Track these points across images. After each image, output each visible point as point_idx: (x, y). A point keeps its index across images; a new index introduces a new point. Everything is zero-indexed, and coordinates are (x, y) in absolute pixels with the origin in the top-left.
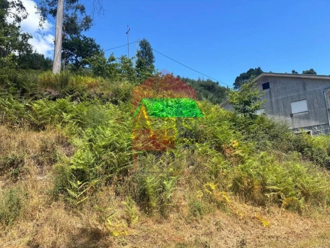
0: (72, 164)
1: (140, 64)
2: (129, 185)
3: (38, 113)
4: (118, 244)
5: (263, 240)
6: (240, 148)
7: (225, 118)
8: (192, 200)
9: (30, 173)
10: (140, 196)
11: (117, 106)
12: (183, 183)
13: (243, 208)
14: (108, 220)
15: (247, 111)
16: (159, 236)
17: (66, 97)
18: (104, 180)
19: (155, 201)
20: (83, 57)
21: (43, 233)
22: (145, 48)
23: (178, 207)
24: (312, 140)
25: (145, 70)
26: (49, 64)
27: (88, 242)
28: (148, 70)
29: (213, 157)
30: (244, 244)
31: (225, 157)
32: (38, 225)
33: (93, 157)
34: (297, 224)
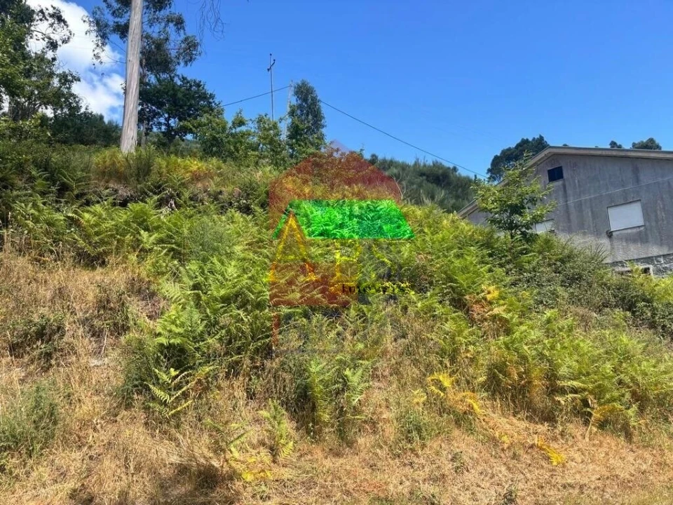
0: (159, 334)
1: (295, 132)
2: (274, 377)
3: (92, 231)
4: (253, 497)
5: (552, 493)
6: (502, 302)
7: (471, 241)
8: (403, 410)
9: (76, 353)
10: (297, 400)
11: (250, 217)
12: (385, 374)
13: (508, 426)
14: (233, 449)
15: (517, 227)
16: (336, 483)
17: (148, 200)
18: (223, 366)
19: (327, 411)
20: (180, 120)
21: (102, 474)
22: (305, 100)
23: (374, 424)
24: (652, 285)
25: (306, 144)
26: (114, 134)
27: (192, 494)
28: (312, 144)
29: (447, 320)
30: (512, 501)
31: (472, 321)
32: (91, 458)
33: (202, 320)
34: (622, 459)
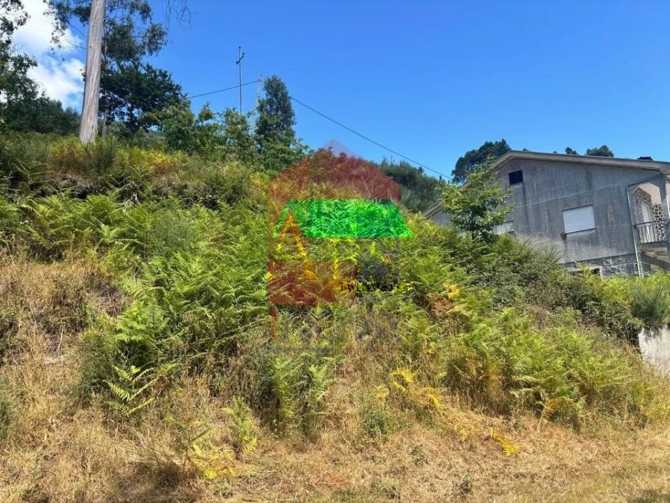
0: (120, 331)
1: (264, 127)
2: (239, 374)
3: (47, 224)
4: (215, 494)
5: (505, 482)
6: (462, 300)
7: (435, 241)
8: (366, 405)
9: (29, 350)
10: (262, 397)
11: (216, 212)
12: (349, 370)
13: (466, 420)
14: (195, 447)
15: (478, 227)
16: (300, 478)
17: (109, 192)
18: (187, 363)
19: (291, 407)
20: (144, 110)
21: (57, 473)
22: (276, 95)
23: (337, 419)
24: (601, 285)
25: (274, 140)
26: (72, 122)
27: (152, 493)
28: (281, 140)
29: (410, 317)
30: (467, 491)
31: (434, 318)
32: (46, 458)
33: (165, 317)
34: (571, 449)
